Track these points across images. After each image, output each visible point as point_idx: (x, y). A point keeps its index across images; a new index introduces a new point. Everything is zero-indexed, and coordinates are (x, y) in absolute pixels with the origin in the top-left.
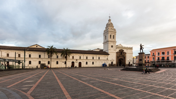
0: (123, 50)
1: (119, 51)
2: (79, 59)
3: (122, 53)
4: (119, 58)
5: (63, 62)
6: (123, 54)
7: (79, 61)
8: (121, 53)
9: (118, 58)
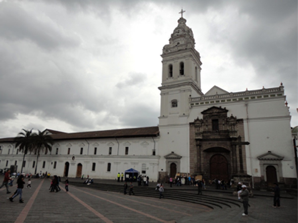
0: (226, 111)
1: (201, 117)
2: (78, 156)
3: (221, 122)
4: (206, 146)
5: (52, 163)
6: (222, 128)
7: (77, 161)
8: (215, 123)
9: (199, 146)
